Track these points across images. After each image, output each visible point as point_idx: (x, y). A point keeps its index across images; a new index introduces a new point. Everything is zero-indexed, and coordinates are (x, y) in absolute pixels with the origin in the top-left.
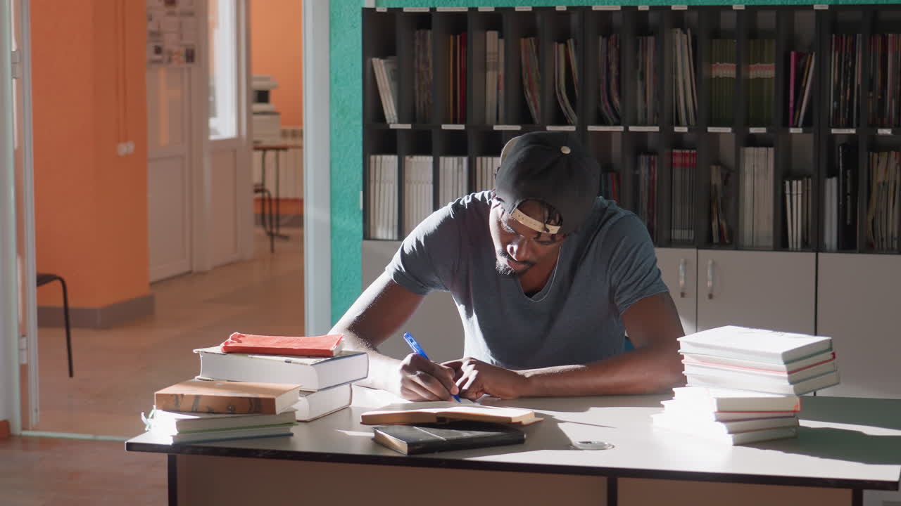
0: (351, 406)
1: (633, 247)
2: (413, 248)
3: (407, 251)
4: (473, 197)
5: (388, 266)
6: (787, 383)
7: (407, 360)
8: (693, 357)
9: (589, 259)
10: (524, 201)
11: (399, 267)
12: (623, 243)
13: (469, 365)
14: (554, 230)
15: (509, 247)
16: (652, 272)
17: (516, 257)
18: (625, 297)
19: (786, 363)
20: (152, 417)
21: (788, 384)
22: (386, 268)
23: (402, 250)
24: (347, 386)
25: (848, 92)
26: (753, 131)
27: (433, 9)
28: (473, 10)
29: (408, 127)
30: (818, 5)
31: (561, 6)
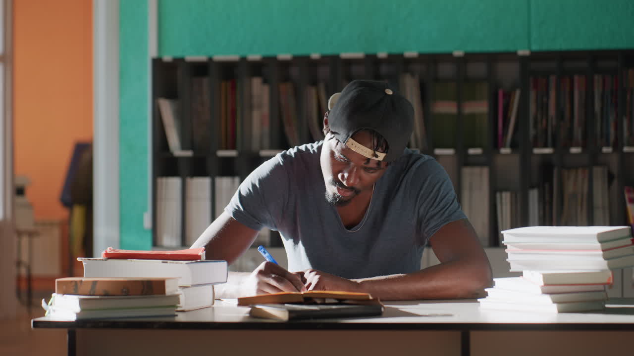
0: (213, 306)
1: (438, 182)
2: (249, 190)
3: (244, 193)
4: (298, 149)
5: (227, 207)
7: (262, 266)
9: (400, 193)
10: (357, 132)
11: (238, 206)
12: (429, 178)
13: (311, 272)
14: (381, 156)
15: (340, 176)
16: (453, 204)
17: (347, 183)
18: (433, 223)
19: (601, 242)
20: (51, 304)
21: (603, 260)
22: (225, 209)
23: (240, 192)
24: (210, 287)
25: (544, 122)
26: (472, 151)
27: (210, 59)
28: (243, 59)
29: (189, 153)
30: (521, 52)
31: (315, 55)
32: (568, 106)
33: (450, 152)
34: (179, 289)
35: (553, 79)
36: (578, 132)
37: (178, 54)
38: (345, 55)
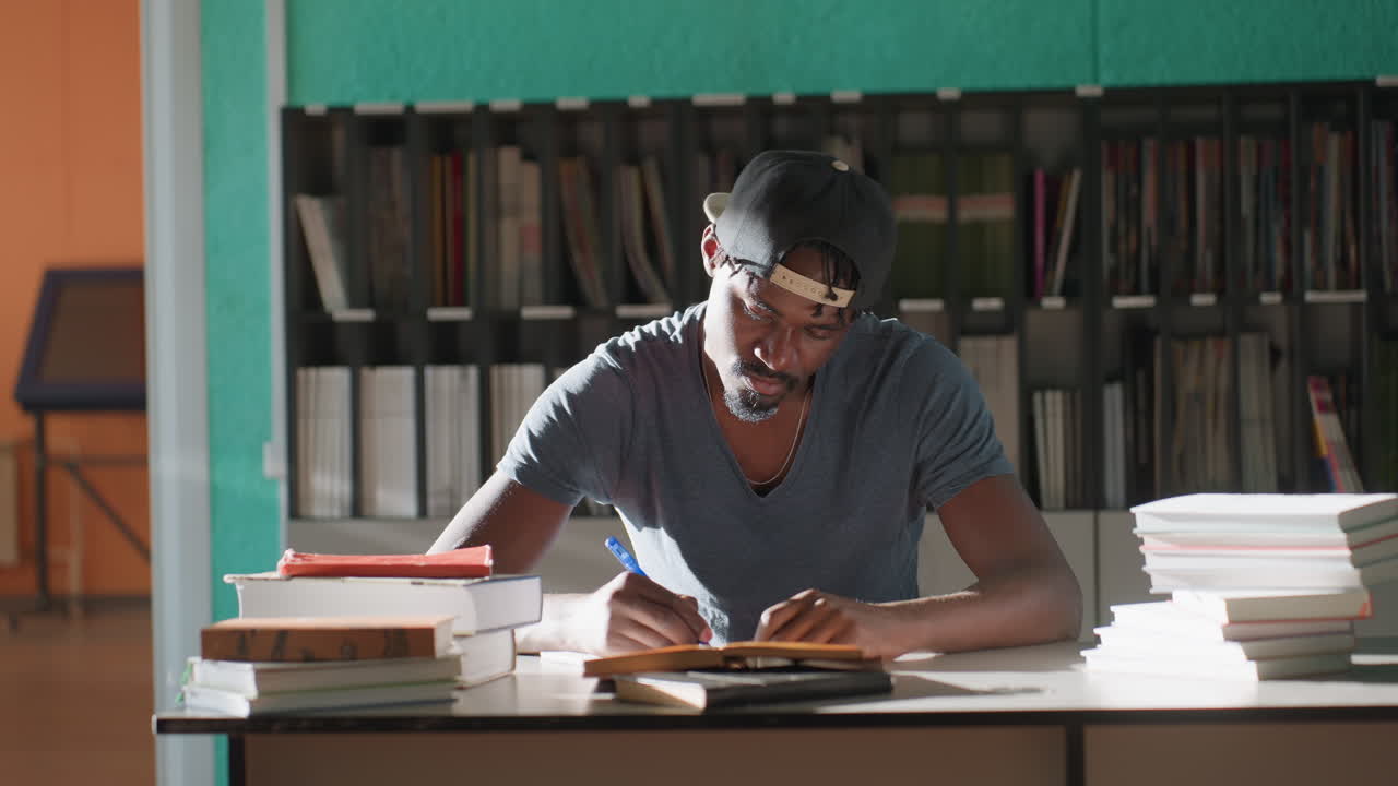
0: (514, 673)
2: (549, 418)
6: (1349, 567)
7: (618, 582)
8: (1160, 539)
10: (794, 248)
14: (844, 298)
15: (758, 350)
17: (774, 364)
19: (1346, 530)
21: (1352, 568)
22: (499, 465)
24: (507, 633)
25: (1133, 238)
26: (980, 304)
27: (410, 109)
28: (482, 109)
29: (367, 315)
30: (1084, 90)
31: (639, 100)
32: (1182, 205)
33: (935, 305)
34: (454, 643)
35: (1149, 145)
36: (1205, 259)
37: (337, 98)
38: (703, 98)
